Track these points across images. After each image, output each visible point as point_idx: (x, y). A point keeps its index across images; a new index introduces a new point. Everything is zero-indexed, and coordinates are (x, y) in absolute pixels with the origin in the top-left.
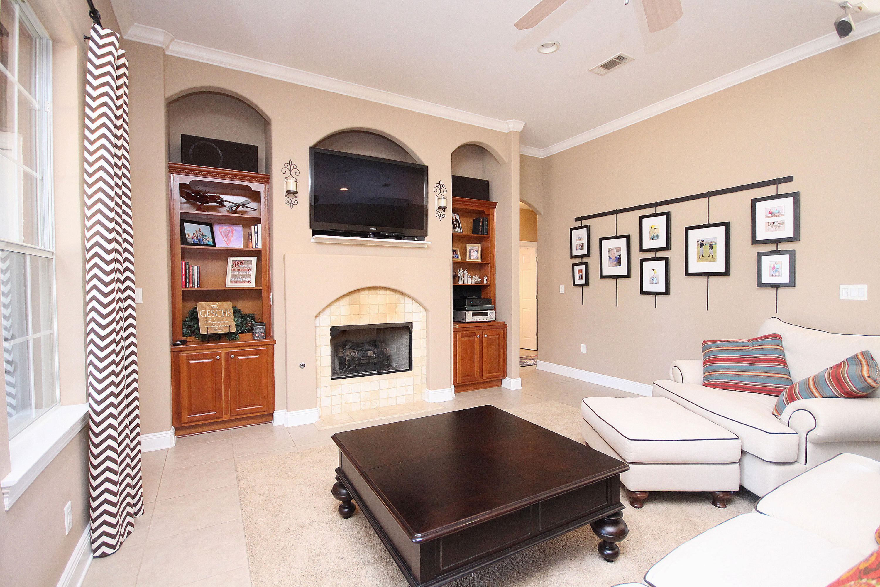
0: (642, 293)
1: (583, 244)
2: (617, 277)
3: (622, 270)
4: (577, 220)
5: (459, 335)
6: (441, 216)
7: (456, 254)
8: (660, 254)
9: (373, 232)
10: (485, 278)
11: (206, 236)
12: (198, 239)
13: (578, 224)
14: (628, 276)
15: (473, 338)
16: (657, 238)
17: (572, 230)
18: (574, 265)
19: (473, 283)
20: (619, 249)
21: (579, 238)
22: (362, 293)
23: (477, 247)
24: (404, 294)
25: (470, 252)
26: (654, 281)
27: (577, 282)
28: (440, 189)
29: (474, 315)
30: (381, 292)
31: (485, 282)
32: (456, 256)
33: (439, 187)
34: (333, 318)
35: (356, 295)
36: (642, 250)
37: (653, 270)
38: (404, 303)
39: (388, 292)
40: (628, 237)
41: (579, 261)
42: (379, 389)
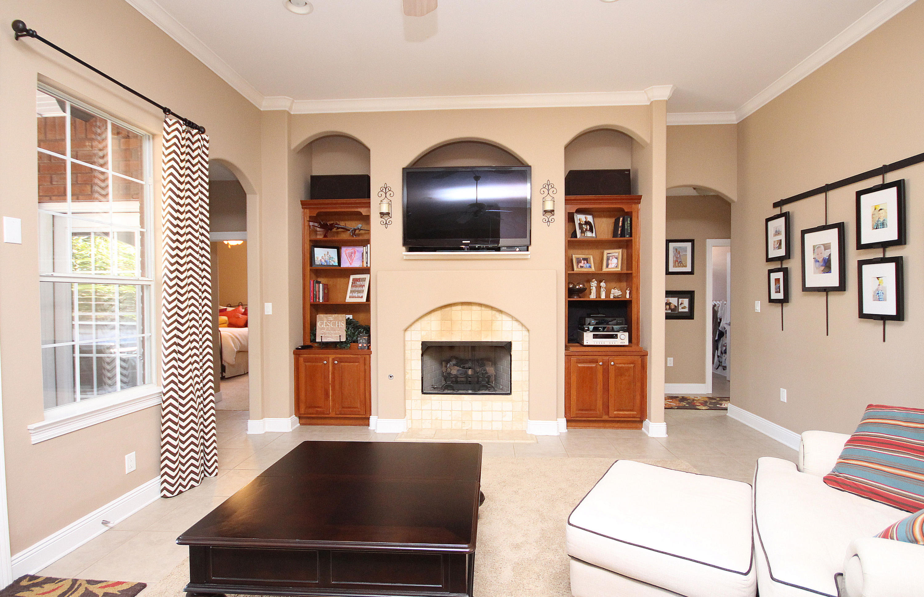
0: (862, 315)
1: (781, 240)
2: (826, 290)
3: (832, 280)
4: (776, 205)
5: (573, 359)
6: (548, 221)
7: (587, 263)
8: (891, 253)
9: (466, 244)
10: (628, 292)
11: (332, 258)
12: (325, 261)
13: (777, 211)
14: (842, 287)
15: (594, 365)
16: (883, 225)
17: (768, 220)
18: (770, 271)
19: (612, 297)
20: (827, 247)
21: (776, 232)
22: (454, 308)
23: (618, 253)
24: (500, 311)
25: (608, 259)
26: (879, 296)
27: (774, 296)
28: (548, 190)
29: (595, 337)
30: (475, 308)
31: (628, 296)
32: (588, 265)
33: (547, 187)
34: (423, 333)
35: (448, 309)
36: (860, 246)
37: (878, 278)
38: (502, 320)
39: (483, 308)
40: (841, 227)
41: (777, 265)
42: (472, 411)
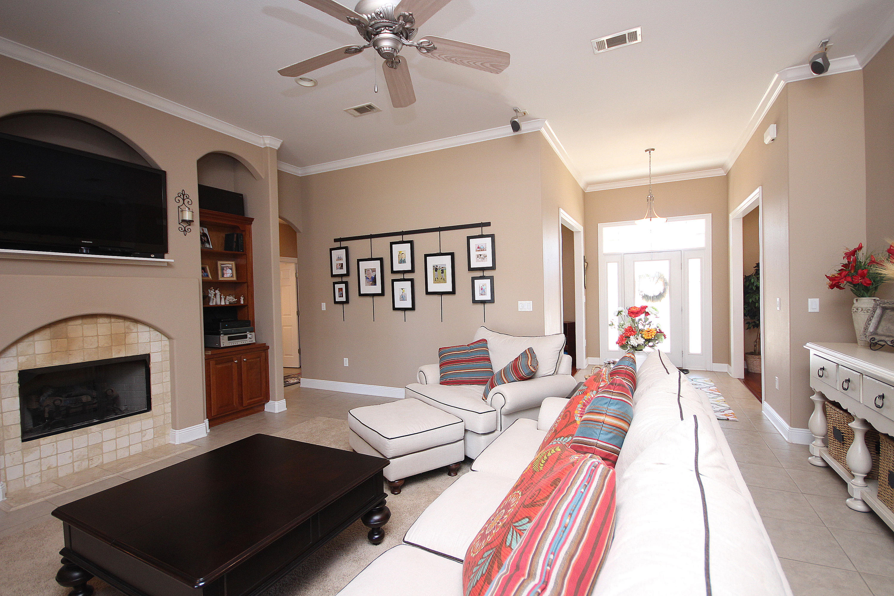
0: (395, 309)
1: (342, 264)
2: (373, 295)
4: (336, 240)
5: (212, 363)
6: (185, 230)
7: (205, 272)
8: (407, 276)
10: (242, 298)
13: (337, 245)
14: (382, 294)
15: (230, 364)
16: (404, 262)
17: (331, 250)
18: (335, 283)
19: (227, 303)
20: (374, 270)
21: (338, 258)
22: (71, 323)
23: (231, 264)
24: (136, 321)
25: (223, 269)
26: (403, 298)
27: (338, 299)
28: (184, 200)
29: (230, 339)
30: (101, 320)
31: (242, 302)
32: (205, 274)
33: (182, 197)
34: (22, 359)
35: (62, 325)
36: (393, 272)
37: (402, 289)
38: (137, 332)
39: (113, 320)
40: (381, 260)
41: (339, 279)
42: (103, 442)
